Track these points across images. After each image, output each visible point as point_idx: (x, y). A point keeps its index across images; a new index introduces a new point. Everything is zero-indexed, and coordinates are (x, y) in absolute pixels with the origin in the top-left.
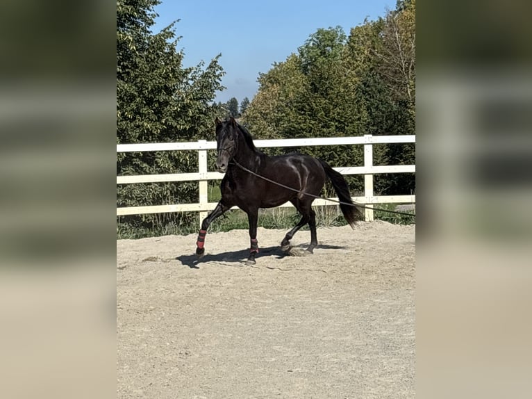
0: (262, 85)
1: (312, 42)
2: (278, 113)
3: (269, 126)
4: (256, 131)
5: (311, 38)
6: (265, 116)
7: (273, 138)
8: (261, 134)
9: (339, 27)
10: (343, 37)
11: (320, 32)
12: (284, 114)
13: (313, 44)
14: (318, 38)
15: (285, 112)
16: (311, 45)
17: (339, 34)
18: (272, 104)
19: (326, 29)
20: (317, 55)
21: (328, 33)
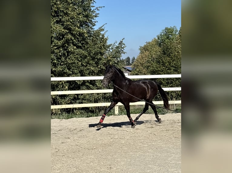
0: (141, 52)
1: (163, 33)
2: (148, 64)
3: (144, 69)
4: (138, 71)
5: (162, 31)
6: (142, 64)
7: (146, 74)
8: (140, 72)
9: (175, 26)
10: (176, 31)
11: (166, 29)
12: (150, 64)
13: (164, 34)
14: (165, 31)
15: (151, 63)
16: (163, 34)
17: (175, 29)
18: (145, 60)
19: (169, 27)
20: (165, 38)
21: (170, 29)
